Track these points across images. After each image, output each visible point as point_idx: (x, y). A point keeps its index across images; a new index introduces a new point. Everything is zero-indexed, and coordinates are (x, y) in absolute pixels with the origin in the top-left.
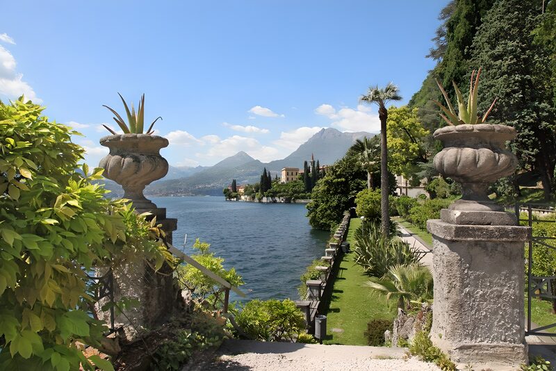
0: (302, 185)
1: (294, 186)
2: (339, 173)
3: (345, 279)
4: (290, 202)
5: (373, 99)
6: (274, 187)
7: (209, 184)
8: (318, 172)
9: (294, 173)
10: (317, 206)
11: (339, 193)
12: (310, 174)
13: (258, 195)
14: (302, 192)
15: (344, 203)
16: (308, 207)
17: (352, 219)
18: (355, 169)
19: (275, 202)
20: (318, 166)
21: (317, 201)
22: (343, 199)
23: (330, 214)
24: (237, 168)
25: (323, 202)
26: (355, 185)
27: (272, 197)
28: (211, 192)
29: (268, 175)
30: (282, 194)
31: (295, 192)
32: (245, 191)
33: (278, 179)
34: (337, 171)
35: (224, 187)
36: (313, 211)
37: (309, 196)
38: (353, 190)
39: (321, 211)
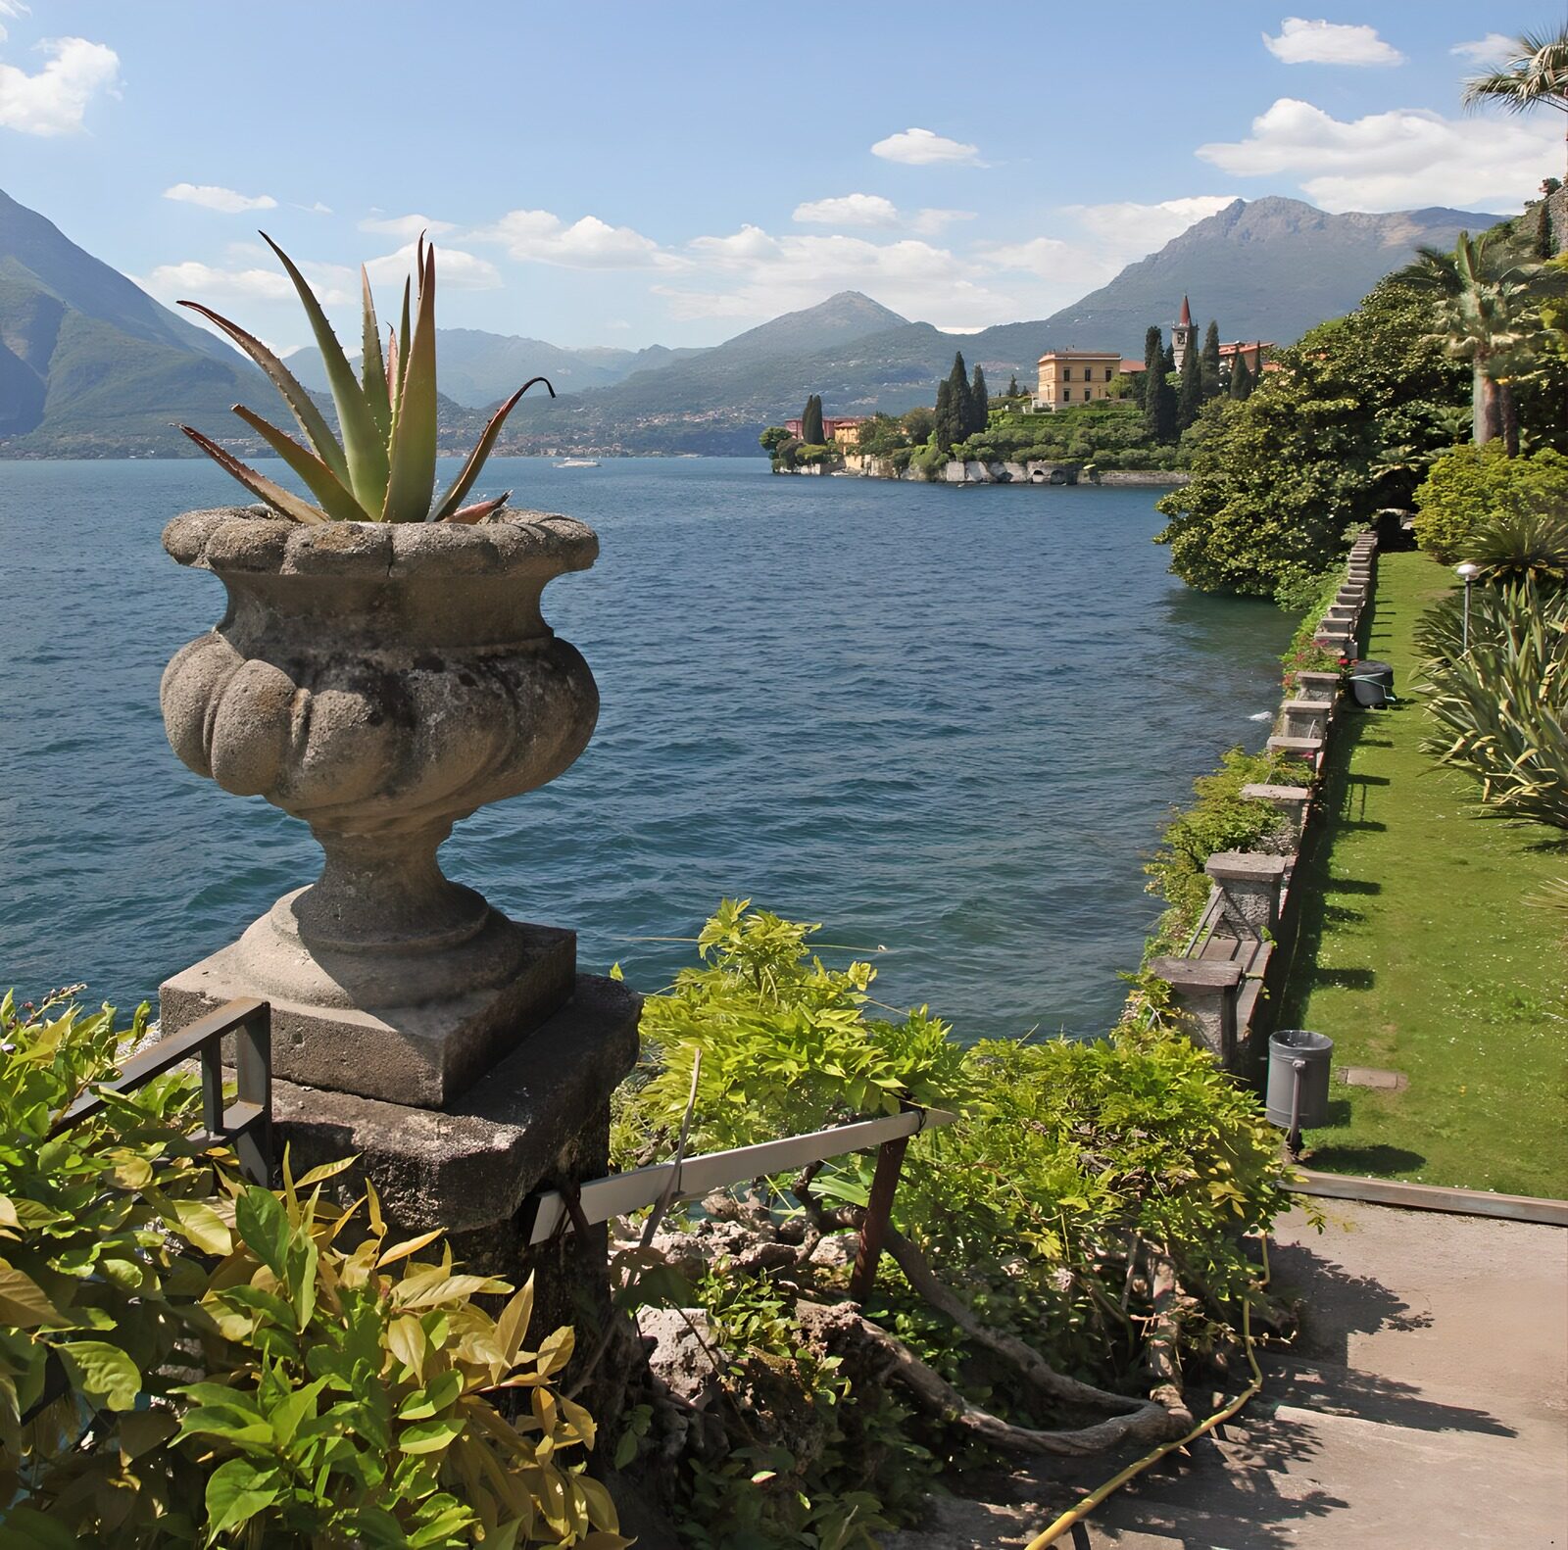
0: (1135, 419)
1: (1094, 421)
2: (1326, 376)
3: (1379, 827)
4: (1073, 482)
5: (1543, 86)
6: (1002, 426)
7: (698, 411)
8: (1215, 368)
9: (1098, 373)
10: (1212, 504)
11: (1327, 456)
12: (1175, 378)
13: (922, 455)
14: (1135, 445)
15: (1348, 492)
16: (1168, 507)
17: (1383, 558)
18: (1412, 361)
19: (1003, 480)
20: (1213, 343)
21: (1212, 485)
22: (1346, 479)
23: (1275, 537)
24: (830, 354)
25: (1243, 488)
26: (1407, 423)
27: (988, 460)
28: (705, 442)
29: (971, 382)
30: (1036, 449)
31: (1101, 443)
32: (865, 437)
33: (1017, 394)
34: (1318, 372)
35: (767, 423)
36: (1194, 521)
37: (1168, 458)
38: (1395, 441)
39: (1232, 525)
